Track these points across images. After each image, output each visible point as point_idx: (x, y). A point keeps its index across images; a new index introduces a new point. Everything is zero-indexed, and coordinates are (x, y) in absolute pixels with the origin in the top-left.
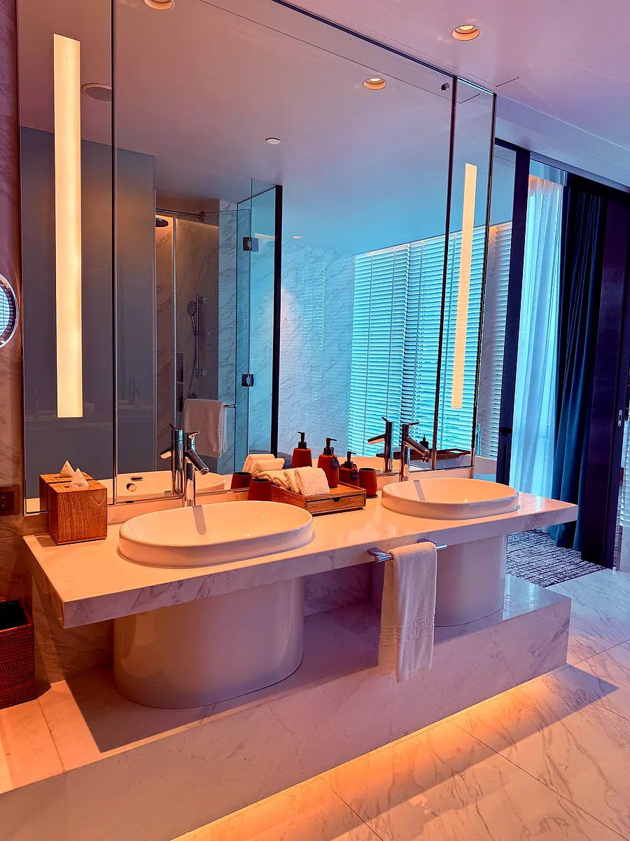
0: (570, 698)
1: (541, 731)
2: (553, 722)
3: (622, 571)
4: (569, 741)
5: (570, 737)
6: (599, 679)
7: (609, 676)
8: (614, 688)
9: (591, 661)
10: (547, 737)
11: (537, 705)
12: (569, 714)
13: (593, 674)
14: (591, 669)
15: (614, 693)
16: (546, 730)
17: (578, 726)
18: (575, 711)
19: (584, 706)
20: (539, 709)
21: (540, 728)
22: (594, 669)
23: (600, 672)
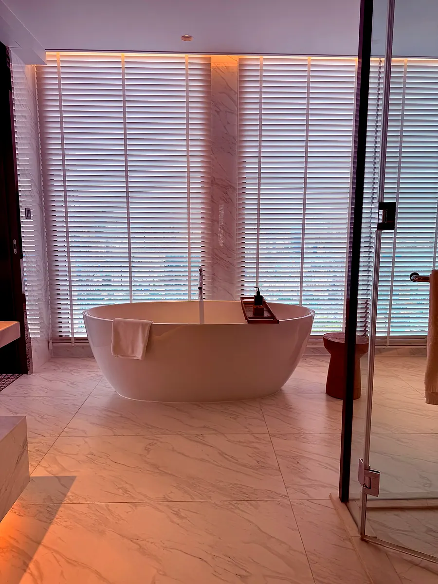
0: (41, 512)
1: (28, 571)
2: (35, 551)
3: (36, 373)
4: (58, 562)
5: (58, 556)
6: (57, 477)
7: (64, 469)
8: (73, 479)
9: (43, 463)
10: (35, 573)
11: (12, 541)
12: (46, 530)
13: (51, 475)
14: (47, 471)
15: (75, 483)
16: (32, 565)
17: (60, 538)
18: (51, 523)
19: (56, 513)
20: (15, 544)
21: (25, 567)
22: (49, 469)
23: (55, 470)
